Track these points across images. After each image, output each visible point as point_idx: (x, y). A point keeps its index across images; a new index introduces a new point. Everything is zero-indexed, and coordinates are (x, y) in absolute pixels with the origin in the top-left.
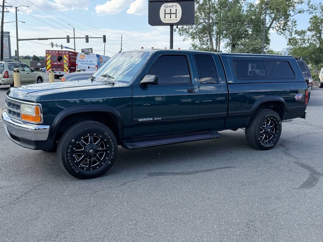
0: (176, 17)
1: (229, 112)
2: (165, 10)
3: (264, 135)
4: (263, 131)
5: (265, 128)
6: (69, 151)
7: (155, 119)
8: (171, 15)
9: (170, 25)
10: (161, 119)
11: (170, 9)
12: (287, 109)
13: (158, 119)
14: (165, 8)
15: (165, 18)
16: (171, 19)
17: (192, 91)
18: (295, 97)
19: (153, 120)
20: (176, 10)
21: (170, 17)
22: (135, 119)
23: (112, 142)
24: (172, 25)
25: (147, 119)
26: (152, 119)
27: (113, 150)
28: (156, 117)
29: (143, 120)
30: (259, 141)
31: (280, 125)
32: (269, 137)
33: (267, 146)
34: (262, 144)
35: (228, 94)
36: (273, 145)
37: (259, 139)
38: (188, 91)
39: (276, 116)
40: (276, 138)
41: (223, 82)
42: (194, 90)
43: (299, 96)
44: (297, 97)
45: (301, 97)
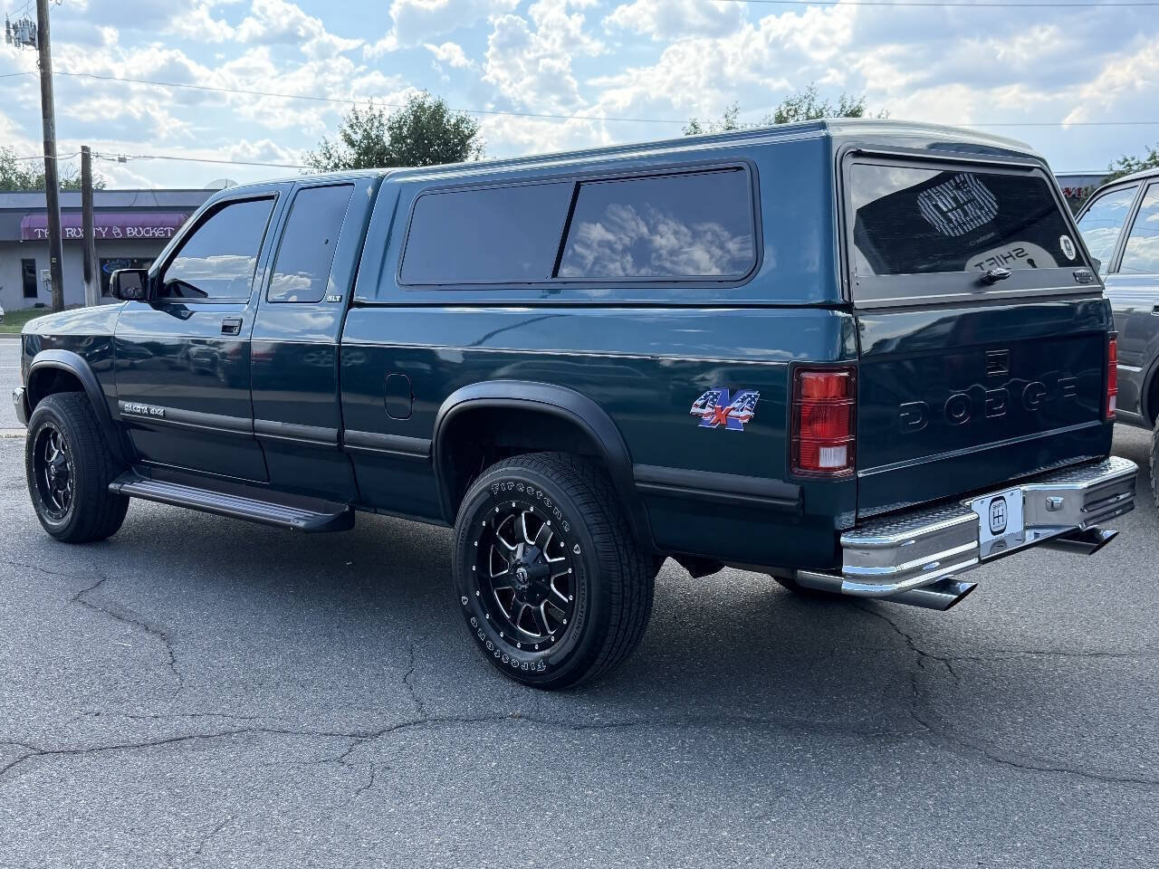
1: (348, 433)
3: (514, 596)
4: (507, 570)
5: (511, 557)
7: (152, 411)
10: (162, 414)
12: (633, 476)
13: (157, 411)
17: (235, 328)
18: (694, 410)
19: (149, 413)
25: (138, 409)
26: (147, 411)
29: (132, 409)
30: (467, 615)
31: (581, 565)
32: (537, 615)
33: (505, 659)
34: (481, 635)
35: (339, 349)
36: (541, 666)
37: (465, 600)
38: (224, 327)
39: (548, 503)
40: (565, 634)
41: (334, 297)
42: (241, 322)
43: (725, 403)
44: (711, 410)
45: (749, 413)
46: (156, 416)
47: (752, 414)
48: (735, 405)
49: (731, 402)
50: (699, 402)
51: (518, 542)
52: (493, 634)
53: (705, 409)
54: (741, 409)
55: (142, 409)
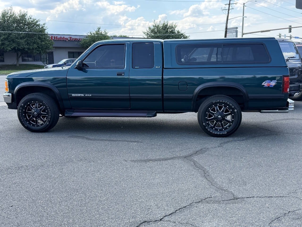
1: (165, 95)
3: (215, 121)
4: (213, 117)
5: (215, 115)
6: (20, 111)
7: (86, 95)
10: (91, 96)
12: (248, 96)
13: (88, 95)
17: (122, 74)
18: (263, 84)
19: (85, 96)
22: (69, 94)
25: (79, 95)
26: (83, 95)
27: (50, 114)
28: (88, 93)
29: (76, 95)
30: (205, 127)
31: (236, 113)
32: (222, 124)
33: (216, 133)
34: (209, 130)
35: (162, 78)
36: (225, 133)
37: (204, 124)
38: (118, 74)
39: (228, 103)
40: (231, 126)
41: (158, 67)
42: (124, 73)
43: (269, 82)
44: (266, 84)
46: (87, 96)
49: (271, 82)
50: (264, 83)
51: (217, 111)
52: (211, 129)
53: (265, 84)
54: (273, 83)
55: (81, 95)
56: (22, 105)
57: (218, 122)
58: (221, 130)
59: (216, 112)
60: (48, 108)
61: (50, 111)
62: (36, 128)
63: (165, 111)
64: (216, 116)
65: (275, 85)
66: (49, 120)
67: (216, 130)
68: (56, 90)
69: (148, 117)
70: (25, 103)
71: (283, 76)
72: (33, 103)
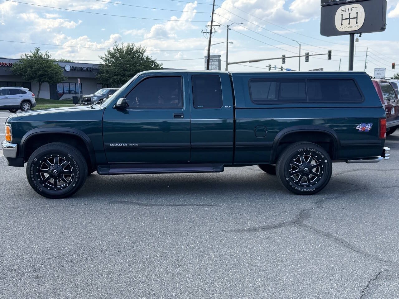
0: (357, 23)
1: (237, 143)
2: (342, 15)
3: (300, 175)
4: (298, 170)
5: (300, 167)
6: (32, 169)
7: (131, 145)
8: (351, 20)
9: (350, 34)
10: (137, 145)
11: (349, 12)
12: (340, 143)
13: (133, 145)
14: (341, 12)
15: (342, 24)
16: (350, 25)
17: (180, 116)
18: (357, 128)
19: (128, 146)
20: (357, 13)
21: (349, 24)
22: (105, 143)
23: (76, 164)
24: (352, 34)
25: (121, 144)
26: (126, 145)
27: (78, 172)
28: (132, 142)
29: (115, 145)
30: (288, 182)
31: (327, 164)
32: (308, 178)
33: (302, 190)
34: (293, 186)
35: (234, 120)
36: (314, 189)
37: (287, 179)
38: (174, 116)
39: (317, 152)
40: (320, 180)
41: (228, 107)
42: (183, 114)
43: (364, 126)
45: (370, 128)
47: (371, 128)
48: (367, 126)
50: (358, 126)
51: (302, 162)
52: (296, 185)
53: (360, 127)
54: (368, 127)
55: (123, 144)
56: (36, 160)
57: (303, 176)
58: (308, 186)
59: (301, 164)
60: (75, 163)
61: (78, 167)
62: (55, 192)
63: (235, 164)
64: (301, 169)
65: (371, 129)
66: (76, 180)
67: (302, 186)
68: (86, 138)
69: (216, 172)
70: (40, 157)
71: (380, 118)
72: (52, 156)
